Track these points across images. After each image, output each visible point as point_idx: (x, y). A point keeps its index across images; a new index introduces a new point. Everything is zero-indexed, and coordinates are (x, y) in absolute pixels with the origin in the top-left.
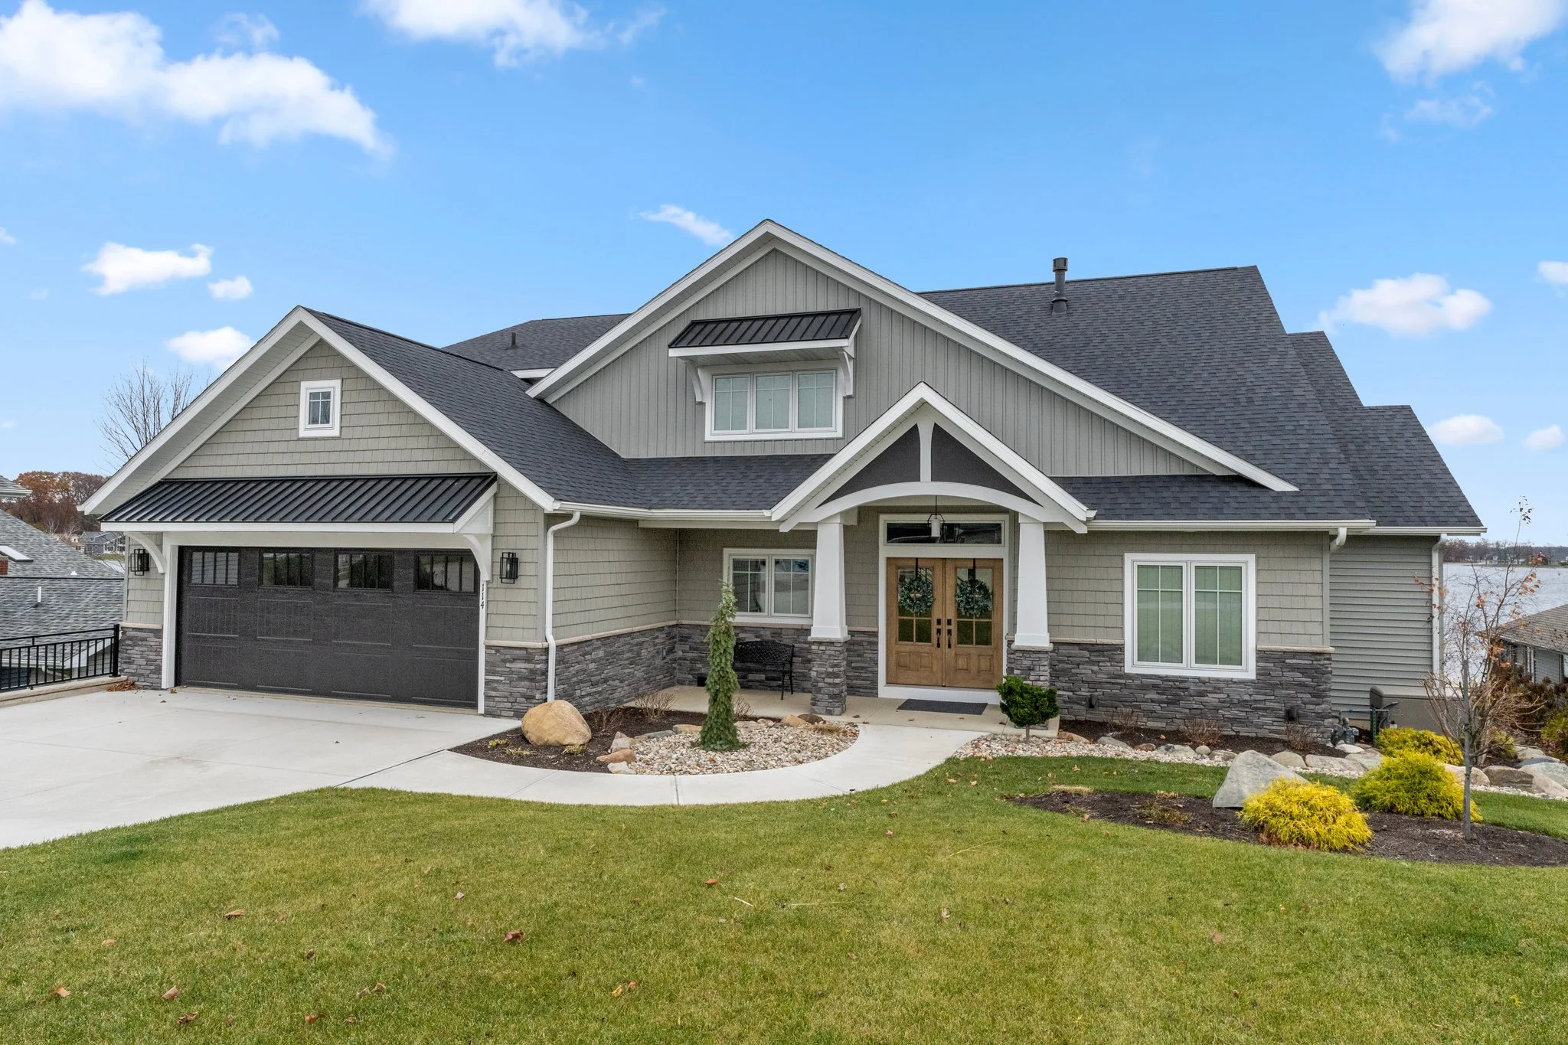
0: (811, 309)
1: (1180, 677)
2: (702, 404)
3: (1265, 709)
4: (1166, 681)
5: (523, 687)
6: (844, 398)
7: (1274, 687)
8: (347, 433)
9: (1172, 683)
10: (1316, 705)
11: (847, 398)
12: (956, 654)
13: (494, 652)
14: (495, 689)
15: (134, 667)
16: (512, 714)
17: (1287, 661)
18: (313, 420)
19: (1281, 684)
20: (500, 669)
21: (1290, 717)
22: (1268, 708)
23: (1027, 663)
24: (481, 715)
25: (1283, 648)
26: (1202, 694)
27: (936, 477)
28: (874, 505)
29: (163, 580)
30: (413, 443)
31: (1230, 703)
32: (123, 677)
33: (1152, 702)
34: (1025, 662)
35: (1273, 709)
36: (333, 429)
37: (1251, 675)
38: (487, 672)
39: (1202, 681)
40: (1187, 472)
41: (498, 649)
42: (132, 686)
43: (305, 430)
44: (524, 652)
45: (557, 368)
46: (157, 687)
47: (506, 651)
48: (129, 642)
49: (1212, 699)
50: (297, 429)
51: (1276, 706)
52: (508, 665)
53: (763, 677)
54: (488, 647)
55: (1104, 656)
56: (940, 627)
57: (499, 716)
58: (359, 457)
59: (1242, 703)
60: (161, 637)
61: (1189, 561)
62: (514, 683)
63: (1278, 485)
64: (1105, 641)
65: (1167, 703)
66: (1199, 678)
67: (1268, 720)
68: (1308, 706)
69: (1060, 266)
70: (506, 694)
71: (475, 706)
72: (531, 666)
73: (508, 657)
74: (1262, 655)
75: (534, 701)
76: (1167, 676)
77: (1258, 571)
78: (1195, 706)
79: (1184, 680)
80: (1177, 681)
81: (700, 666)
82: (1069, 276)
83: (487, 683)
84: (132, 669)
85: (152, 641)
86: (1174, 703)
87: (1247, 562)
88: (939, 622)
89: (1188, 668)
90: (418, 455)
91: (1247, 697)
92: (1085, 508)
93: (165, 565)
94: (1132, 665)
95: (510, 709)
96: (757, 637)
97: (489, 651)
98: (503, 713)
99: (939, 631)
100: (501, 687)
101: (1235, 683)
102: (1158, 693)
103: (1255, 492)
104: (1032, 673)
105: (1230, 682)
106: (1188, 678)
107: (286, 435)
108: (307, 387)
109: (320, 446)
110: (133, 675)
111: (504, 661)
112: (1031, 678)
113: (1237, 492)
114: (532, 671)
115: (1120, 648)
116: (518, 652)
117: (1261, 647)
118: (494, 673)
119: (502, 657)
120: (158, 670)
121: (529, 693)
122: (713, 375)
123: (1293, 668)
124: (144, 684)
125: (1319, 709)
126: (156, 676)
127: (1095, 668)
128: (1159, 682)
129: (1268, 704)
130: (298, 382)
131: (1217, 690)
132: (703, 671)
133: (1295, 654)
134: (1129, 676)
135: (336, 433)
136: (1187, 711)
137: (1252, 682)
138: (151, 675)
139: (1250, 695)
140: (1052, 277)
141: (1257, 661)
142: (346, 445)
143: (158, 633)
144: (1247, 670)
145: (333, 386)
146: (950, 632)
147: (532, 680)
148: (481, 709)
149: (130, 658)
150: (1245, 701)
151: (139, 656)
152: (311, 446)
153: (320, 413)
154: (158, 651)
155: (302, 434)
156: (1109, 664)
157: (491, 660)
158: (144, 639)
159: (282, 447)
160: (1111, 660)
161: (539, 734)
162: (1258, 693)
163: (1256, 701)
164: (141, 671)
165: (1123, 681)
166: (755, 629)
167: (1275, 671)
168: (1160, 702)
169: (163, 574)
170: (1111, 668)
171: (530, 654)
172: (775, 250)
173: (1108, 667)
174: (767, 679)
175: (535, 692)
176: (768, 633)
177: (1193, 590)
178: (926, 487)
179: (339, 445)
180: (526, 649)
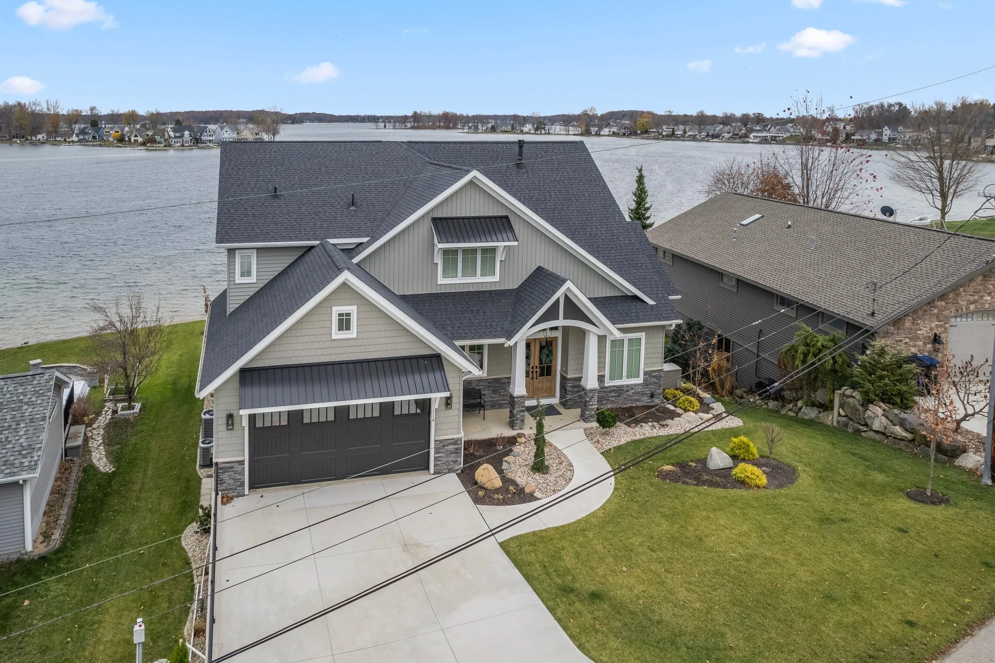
2: (437, 264)
3: (645, 394)
4: (617, 388)
5: (452, 457)
7: (647, 385)
8: (361, 335)
9: (619, 388)
10: (659, 390)
11: (500, 263)
12: (538, 382)
13: (439, 443)
14: (439, 461)
15: (225, 485)
16: (448, 471)
17: (652, 374)
18: (340, 328)
19: (649, 384)
20: (441, 450)
21: (652, 396)
23: (591, 395)
24: (432, 474)
25: (651, 369)
26: (627, 391)
27: (565, 317)
29: (244, 430)
31: (636, 393)
35: (647, 394)
36: (353, 333)
37: (641, 381)
38: (436, 453)
39: (628, 386)
40: (620, 294)
41: (441, 441)
42: (229, 498)
43: (335, 334)
44: (452, 441)
46: (243, 495)
47: (447, 441)
48: (221, 471)
49: (630, 393)
50: (331, 334)
51: (648, 392)
52: (446, 448)
54: (435, 441)
56: (533, 370)
57: (441, 473)
58: (367, 348)
60: (244, 465)
61: (627, 337)
62: (448, 456)
63: (651, 302)
64: (600, 373)
67: (645, 398)
68: (657, 391)
70: (445, 462)
71: (428, 469)
72: (456, 446)
73: (447, 444)
74: (646, 373)
75: (458, 463)
76: (617, 386)
77: (646, 339)
79: (622, 386)
83: (435, 459)
85: (238, 467)
86: (620, 396)
87: (643, 335)
88: (532, 367)
89: (625, 382)
91: (640, 390)
93: (245, 421)
94: (607, 383)
95: (446, 469)
97: (436, 442)
98: (443, 472)
99: (532, 372)
100: (442, 459)
103: (645, 305)
105: (636, 385)
106: (624, 385)
107: (324, 338)
108: (336, 310)
109: (344, 343)
110: (224, 490)
111: (444, 446)
113: (639, 305)
114: (456, 449)
115: (604, 376)
116: (450, 441)
117: (645, 370)
118: (439, 453)
119: (443, 444)
120: (243, 484)
121: (456, 459)
123: (654, 377)
124: (233, 494)
126: (242, 488)
128: (615, 388)
129: (646, 392)
130: (331, 307)
131: (632, 389)
133: (655, 371)
134: (606, 387)
135: (354, 335)
136: (622, 399)
137: (642, 384)
138: (237, 488)
141: (643, 376)
142: (360, 342)
143: (241, 462)
144: (640, 380)
145: (354, 309)
146: (536, 372)
147: (457, 453)
148: (432, 471)
149: (222, 480)
150: (640, 392)
151: (228, 478)
152: (339, 344)
153: (344, 323)
154: (243, 473)
155: (334, 337)
156: (600, 383)
157: (438, 446)
159: (322, 345)
160: (603, 385)
162: (643, 388)
163: (643, 391)
164: (230, 487)
167: (648, 378)
168: (615, 397)
175: (458, 458)
177: (627, 349)
178: (561, 322)
179: (355, 343)
180: (453, 439)
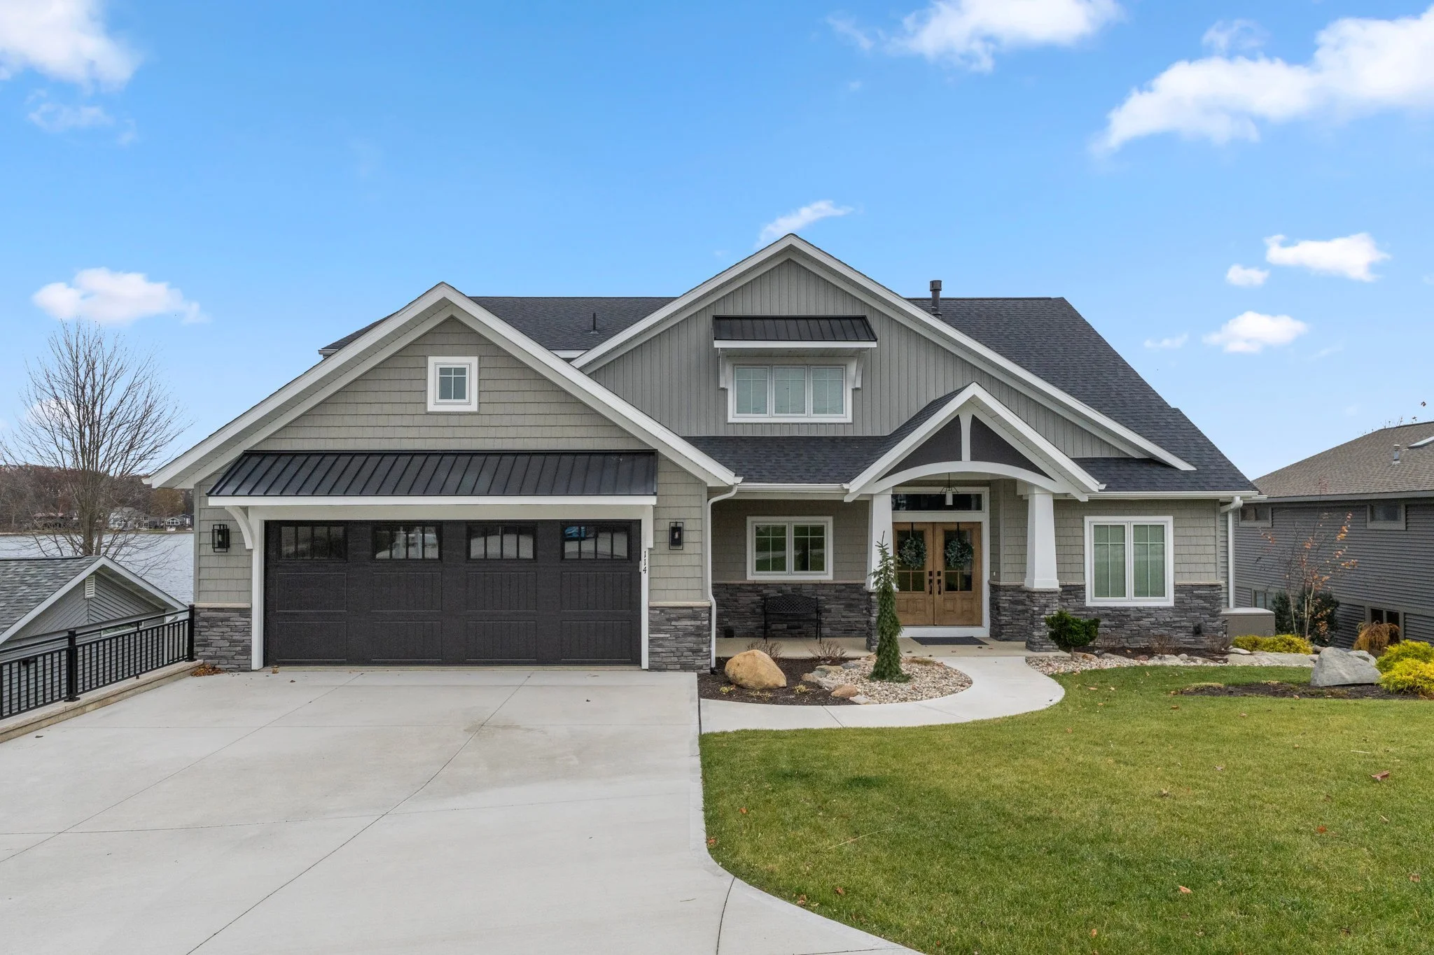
0: (822, 313)
1: (1124, 607)
2: (725, 390)
3: (1179, 627)
4: (1115, 611)
5: (690, 642)
6: (853, 390)
7: (1186, 611)
8: (487, 409)
9: (1118, 613)
10: (1213, 622)
11: (855, 390)
12: (945, 599)
13: (658, 612)
14: (660, 646)
15: (212, 649)
16: (678, 666)
17: (1194, 592)
18: (445, 394)
19: (1191, 609)
20: (664, 627)
21: (1198, 631)
22: (1183, 627)
23: (1043, 601)
24: (647, 670)
25: (1193, 583)
26: (1139, 619)
27: (975, 457)
28: (921, 479)
29: (250, 556)
30: (563, 420)
31: (1158, 624)
32: (200, 661)
33: (1106, 627)
34: (1042, 601)
35: (1185, 627)
36: (470, 403)
37: (1171, 603)
38: (651, 631)
39: (1138, 609)
40: (1114, 455)
41: (662, 609)
42: (214, 670)
43: (434, 403)
44: (690, 611)
45: (589, 350)
46: (248, 669)
47: (673, 611)
48: (205, 624)
49: (1146, 622)
50: (425, 403)
51: (1188, 624)
52: (673, 623)
53: (785, 626)
54: (651, 608)
55: (1071, 595)
56: (932, 578)
57: (665, 670)
58: (502, 432)
59: (1166, 624)
60: (249, 616)
61: (1130, 521)
62: (680, 640)
63: (1183, 466)
64: (1073, 583)
65: (1116, 627)
66: (1137, 608)
67: (1182, 635)
68: (1209, 624)
69: (936, 286)
70: (674, 649)
71: (637, 662)
72: (698, 623)
73: (674, 616)
74: (1178, 589)
75: (701, 654)
76: (1115, 607)
77: (1175, 527)
78: (1135, 628)
79: (1127, 609)
80: (1122, 610)
81: (726, 620)
82: (942, 295)
83: (651, 641)
84: (210, 651)
85: (239, 621)
86: (1121, 627)
87: (1168, 521)
88: (931, 574)
89: (1130, 601)
90: (571, 432)
91: (1168, 620)
92: (1098, 483)
93: (252, 540)
94: (1092, 600)
95: (676, 663)
96: (778, 592)
97: (652, 612)
98: (669, 667)
99: (931, 581)
100: (666, 643)
101: (1161, 610)
102: (1109, 620)
103: (1170, 471)
104: (1047, 609)
105: (1158, 609)
106: (1130, 608)
107: (411, 409)
108: (435, 364)
109: (454, 420)
110: (210, 658)
111: (669, 620)
112: (1047, 613)
113: (1157, 470)
114: (698, 627)
115: (1083, 588)
116: (684, 611)
117: (1177, 583)
118: (659, 631)
119: (667, 616)
120: (247, 651)
121: (695, 647)
122: (734, 365)
123: (1199, 597)
124: (227, 666)
125: (1215, 625)
126: (245, 657)
127: (1065, 604)
128: (1109, 612)
129: (1183, 624)
130: (426, 357)
131: (1149, 615)
132: (730, 624)
133: (1199, 587)
134: (1089, 609)
135: (474, 407)
136: (1129, 632)
137: (1172, 608)
138: (236, 657)
139: (1171, 618)
140: (929, 295)
141: (1175, 593)
142: (486, 420)
143: (246, 613)
144: (1168, 600)
145: (470, 363)
146: (939, 581)
147: (699, 635)
148: (645, 664)
149: (205, 640)
150: (1168, 622)
151: (219, 638)
152: (442, 421)
153: (452, 385)
154: (247, 631)
155: (431, 407)
156: (1075, 600)
157: (657, 619)
158: (227, 619)
159: (407, 421)
160: (1076, 597)
161: (758, 680)
162: (1177, 616)
163: (1174, 622)
164: (223, 654)
165: (1085, 613)
166: (778, 586)
167: (1187, 599)
168: (1110, 627)
169: (251, 550)
170: (1077, 604)
171: (696, 612)
172: (789, 261)
173: (1074, 603)
174: (788, 628)
175: (701, 646)
176: (789, 588)
177: (1132, 543)
178: (966, 465)
179: (476, 421)
180: (691, 608)
